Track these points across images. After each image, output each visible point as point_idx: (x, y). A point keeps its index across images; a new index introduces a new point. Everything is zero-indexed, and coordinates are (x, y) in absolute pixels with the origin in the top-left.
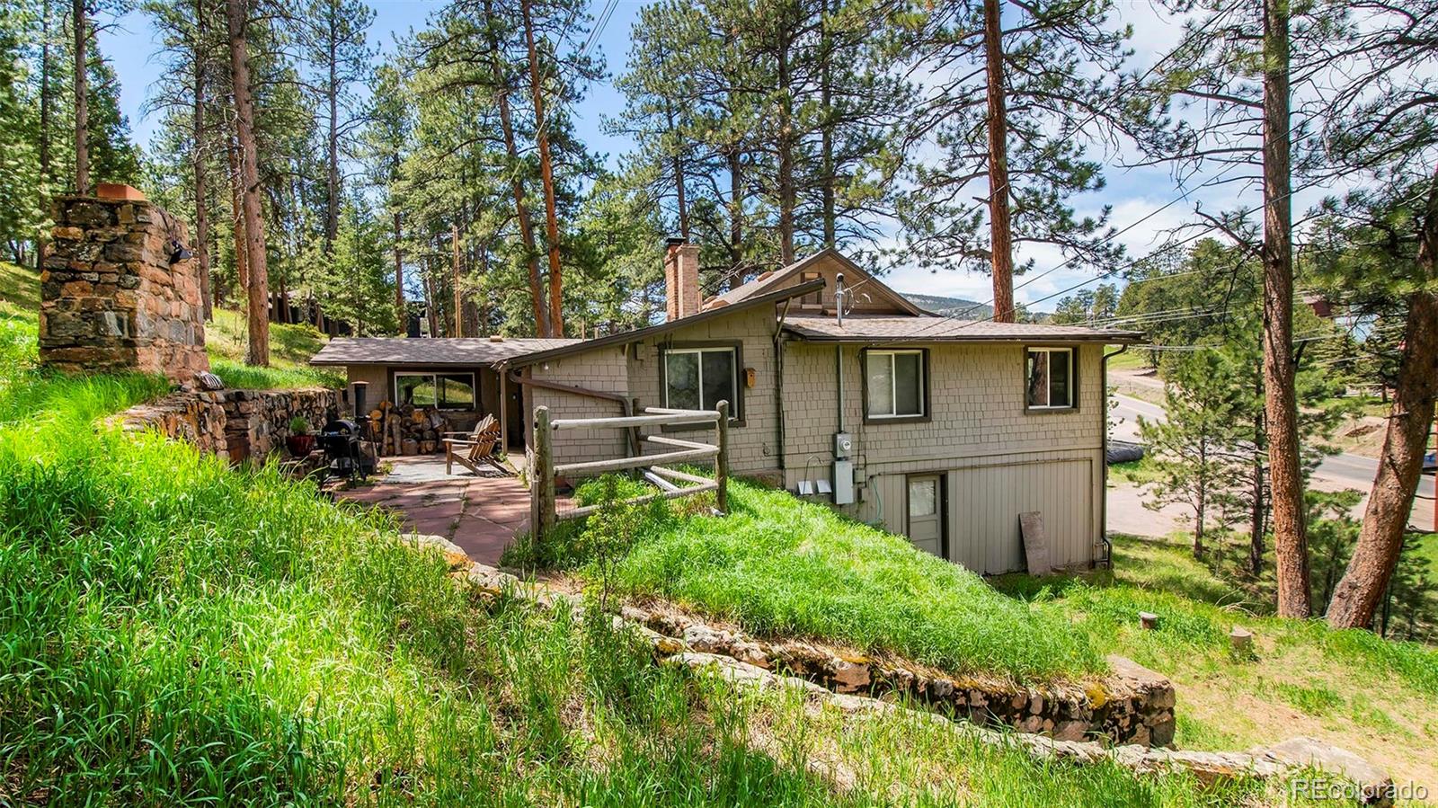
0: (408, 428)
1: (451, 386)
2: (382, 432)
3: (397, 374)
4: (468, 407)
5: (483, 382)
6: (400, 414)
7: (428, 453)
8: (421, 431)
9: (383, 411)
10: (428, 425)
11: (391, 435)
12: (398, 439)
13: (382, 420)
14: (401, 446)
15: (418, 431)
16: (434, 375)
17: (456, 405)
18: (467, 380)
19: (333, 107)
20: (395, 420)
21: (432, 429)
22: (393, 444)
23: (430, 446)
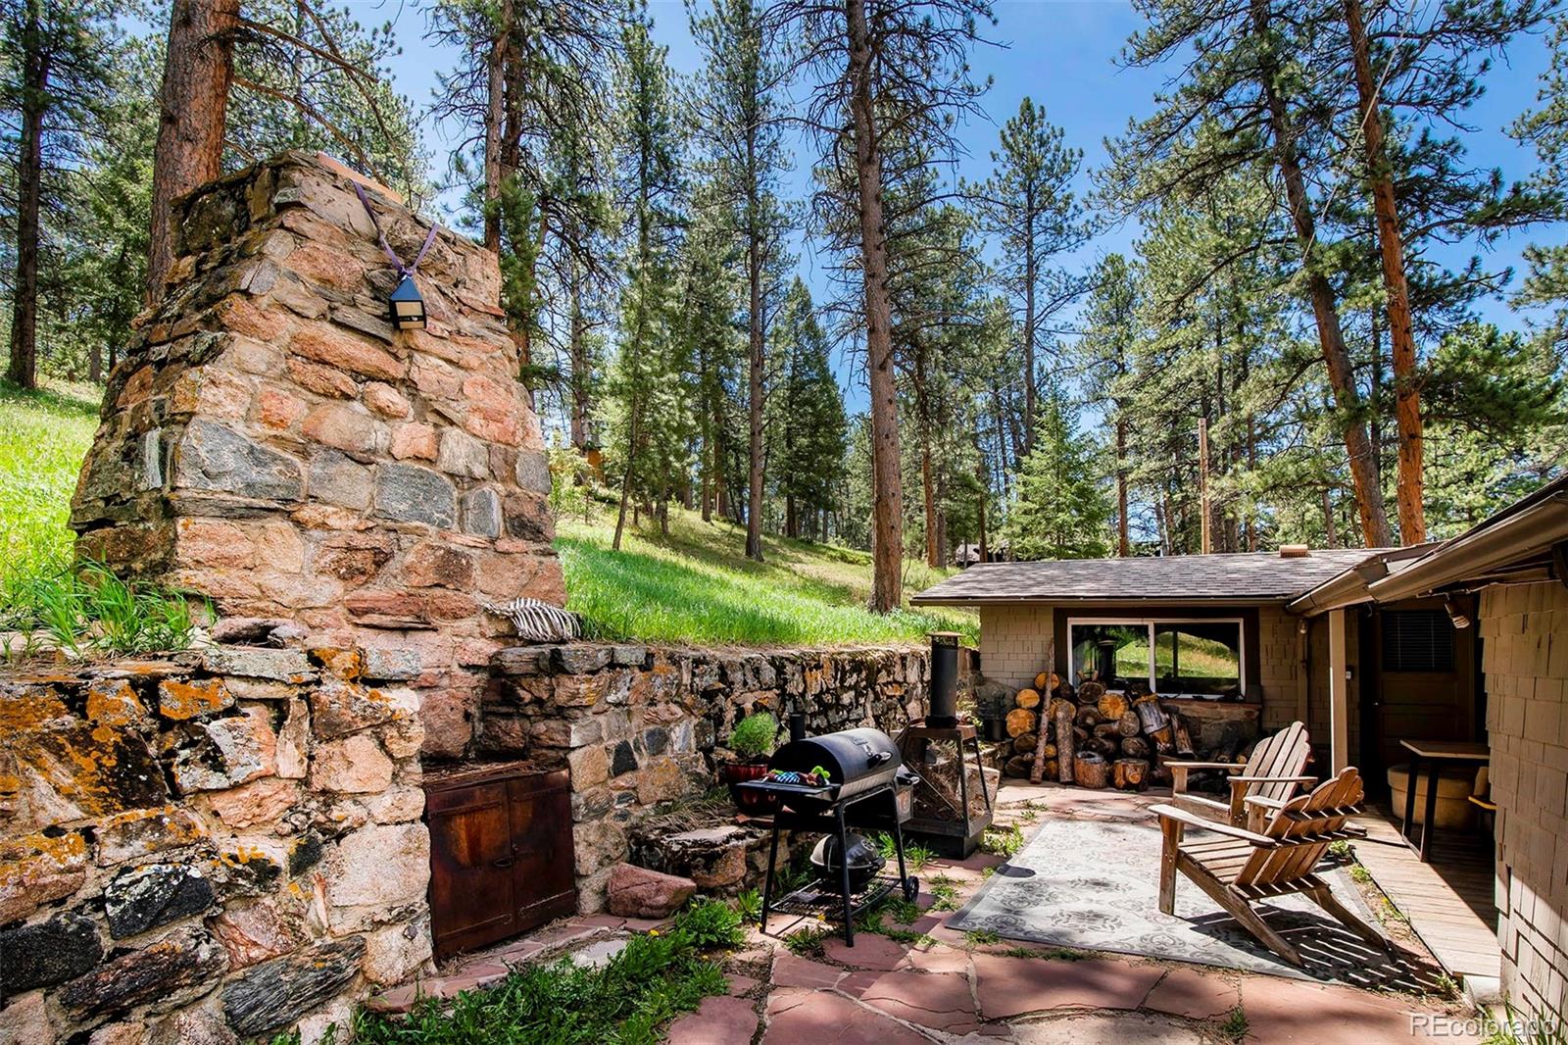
0: (1089, 729)
1: (1189, 646)
2: (1036, 732)
3: (1072, 621)
4: (1227, 691)
5: (1265, 639)
6: (1073, 699)
7: (1128, 787)
8: (1116, 738)
9: (1041, 692)
10: (1134, 726)
11: (1053, 740)
12: (1066, 749)
13: (1038, 710)
14: (1072, 766)
15: (1109, 736)
16: (1150, 623)
17: (1200, 686)
18: (1228, 636)
19: (1031, 294)
20: (1063, 711)
21: (1141, 734)
22: (1056, 758)
23: (1134, 776)
